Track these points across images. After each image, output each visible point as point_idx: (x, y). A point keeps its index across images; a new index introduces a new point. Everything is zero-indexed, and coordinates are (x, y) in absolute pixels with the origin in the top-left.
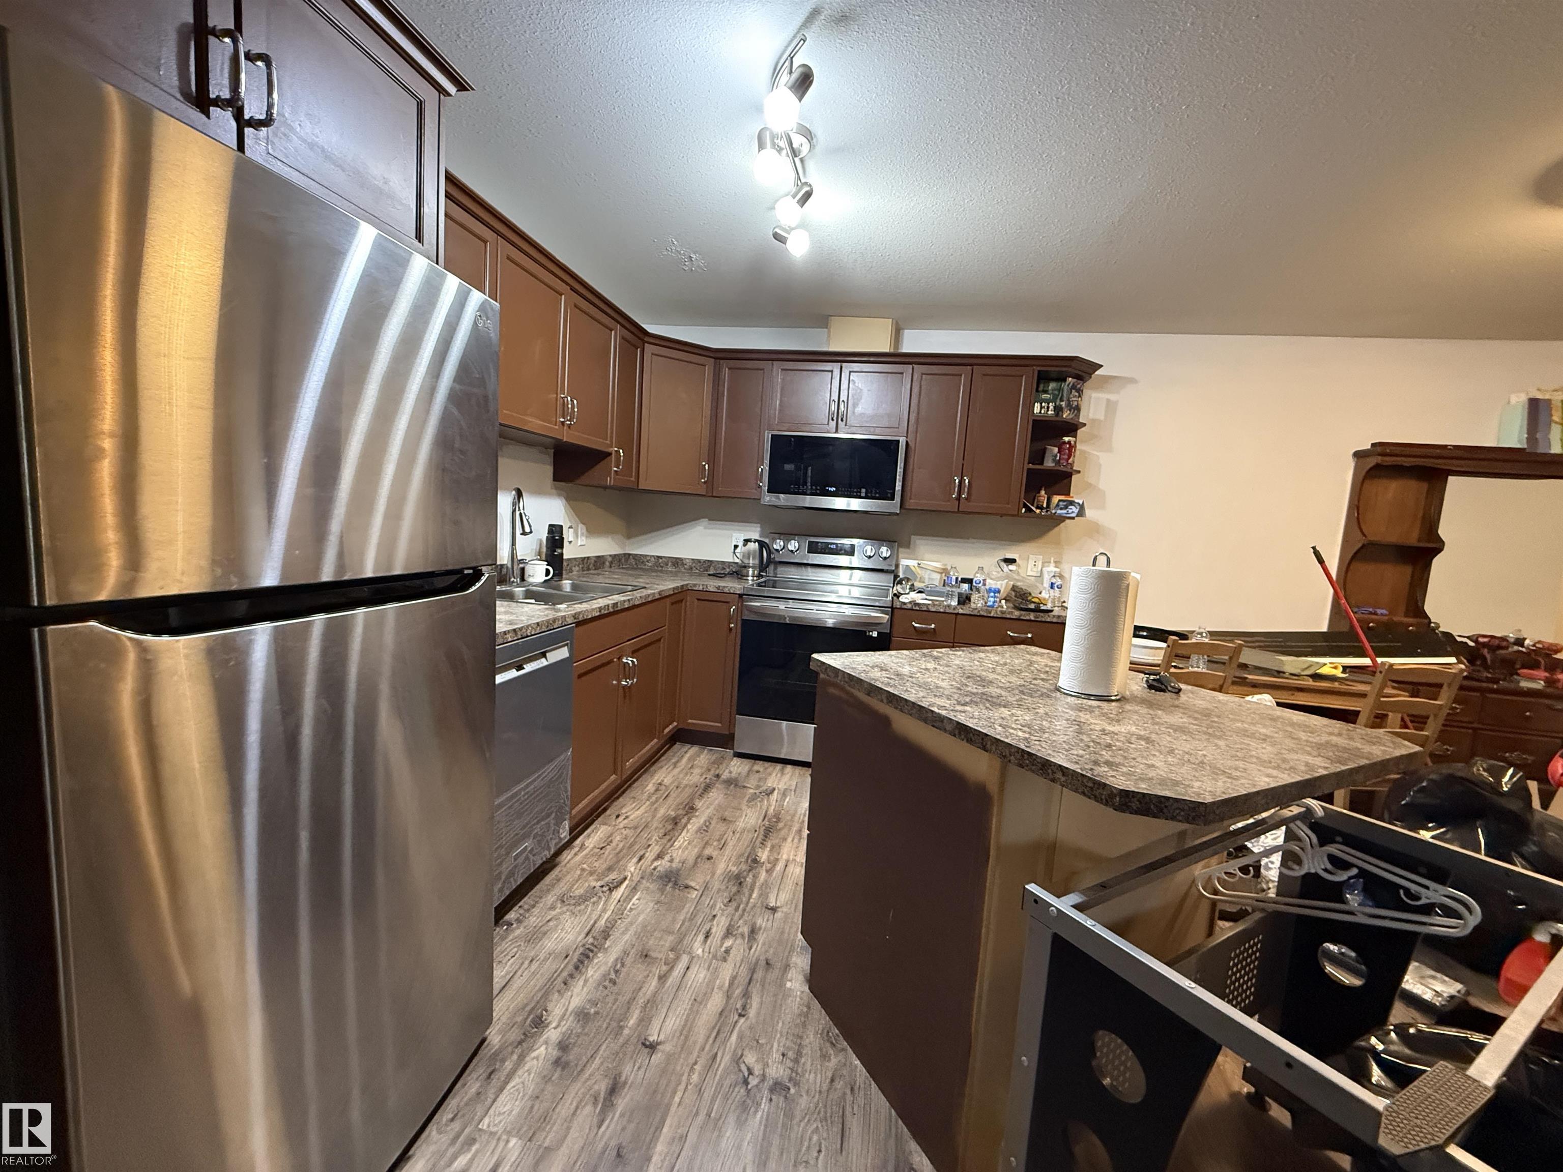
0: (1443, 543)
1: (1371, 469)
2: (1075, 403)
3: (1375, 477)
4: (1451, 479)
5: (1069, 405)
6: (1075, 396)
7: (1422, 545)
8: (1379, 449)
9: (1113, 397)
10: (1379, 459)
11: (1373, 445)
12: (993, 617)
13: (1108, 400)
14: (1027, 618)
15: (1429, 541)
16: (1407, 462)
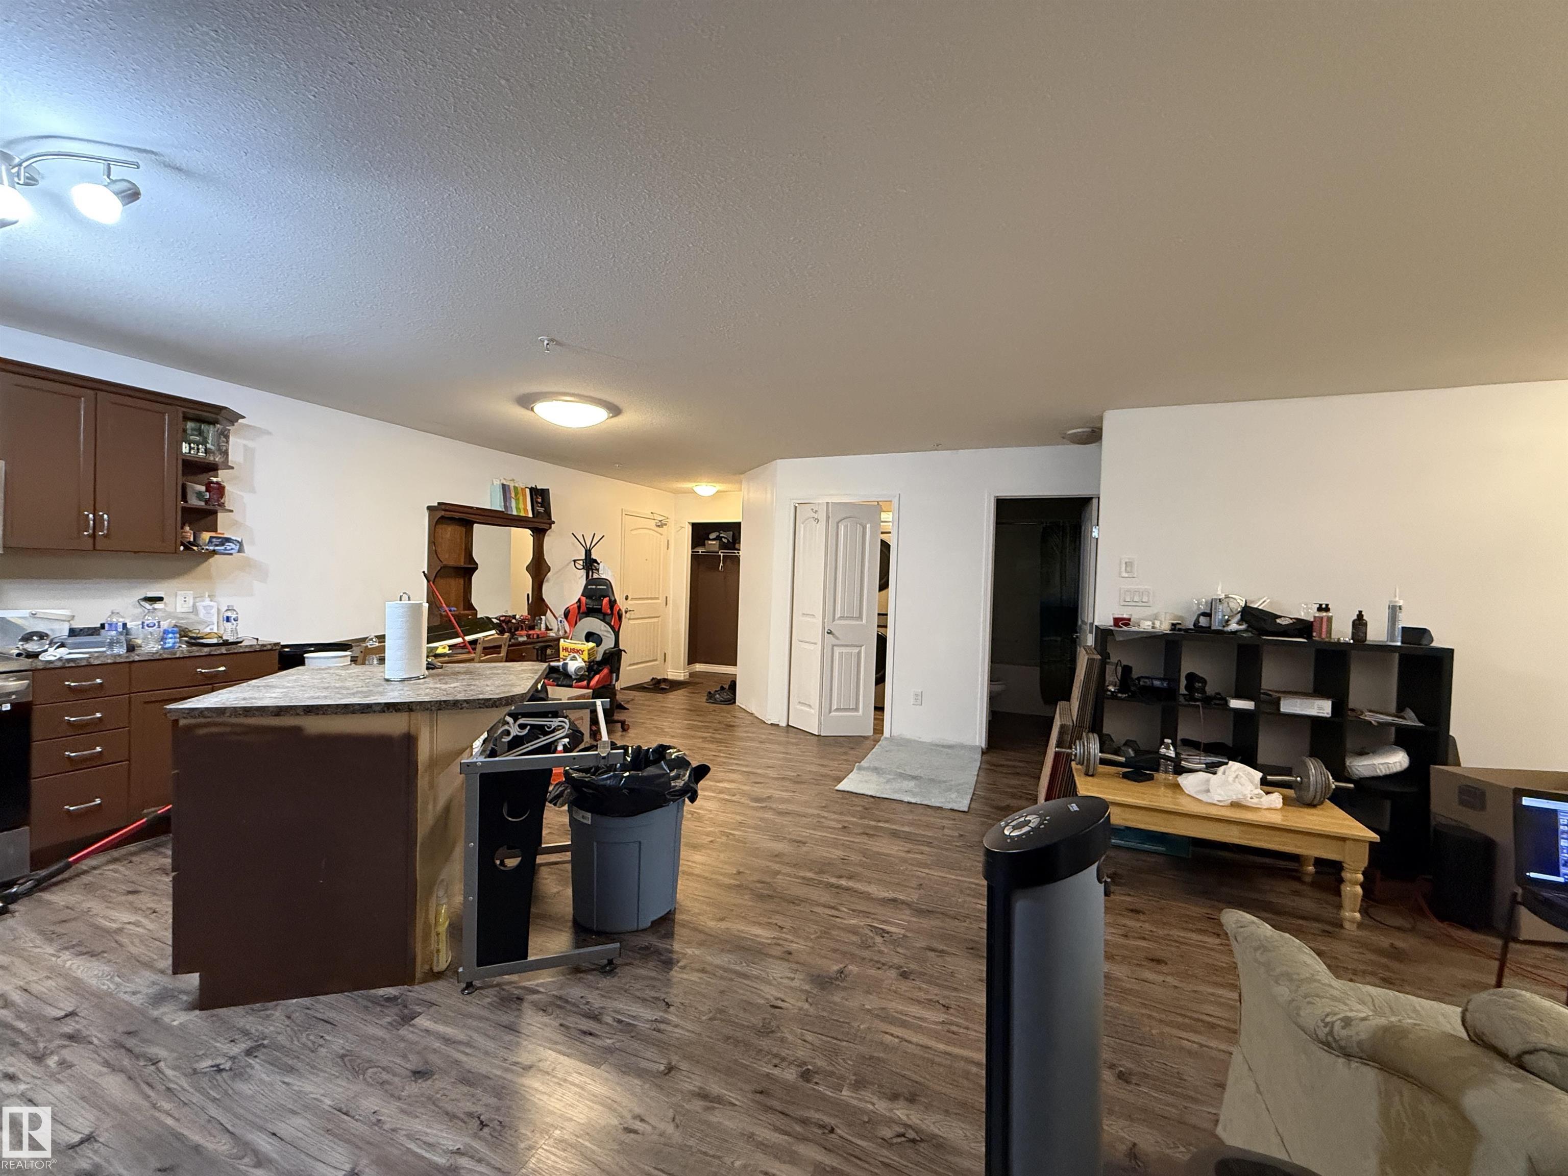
0: (477, 564)
1: (439, 518)
2: (224, 448)
3: (442, 523)
4: (475, 525)
5: (219, 449)
6: (223, 442)
7: (466, 566)
8: (443, 507)
9: (250, 444)
10: (443, 513)
11: (439, 503)
12: (179, 658)
13: (245, 446)
14: (219, 652)
15: (470, 564)
16: (457, 515)
